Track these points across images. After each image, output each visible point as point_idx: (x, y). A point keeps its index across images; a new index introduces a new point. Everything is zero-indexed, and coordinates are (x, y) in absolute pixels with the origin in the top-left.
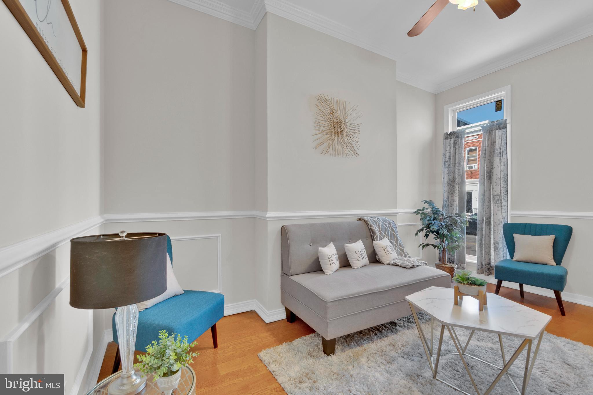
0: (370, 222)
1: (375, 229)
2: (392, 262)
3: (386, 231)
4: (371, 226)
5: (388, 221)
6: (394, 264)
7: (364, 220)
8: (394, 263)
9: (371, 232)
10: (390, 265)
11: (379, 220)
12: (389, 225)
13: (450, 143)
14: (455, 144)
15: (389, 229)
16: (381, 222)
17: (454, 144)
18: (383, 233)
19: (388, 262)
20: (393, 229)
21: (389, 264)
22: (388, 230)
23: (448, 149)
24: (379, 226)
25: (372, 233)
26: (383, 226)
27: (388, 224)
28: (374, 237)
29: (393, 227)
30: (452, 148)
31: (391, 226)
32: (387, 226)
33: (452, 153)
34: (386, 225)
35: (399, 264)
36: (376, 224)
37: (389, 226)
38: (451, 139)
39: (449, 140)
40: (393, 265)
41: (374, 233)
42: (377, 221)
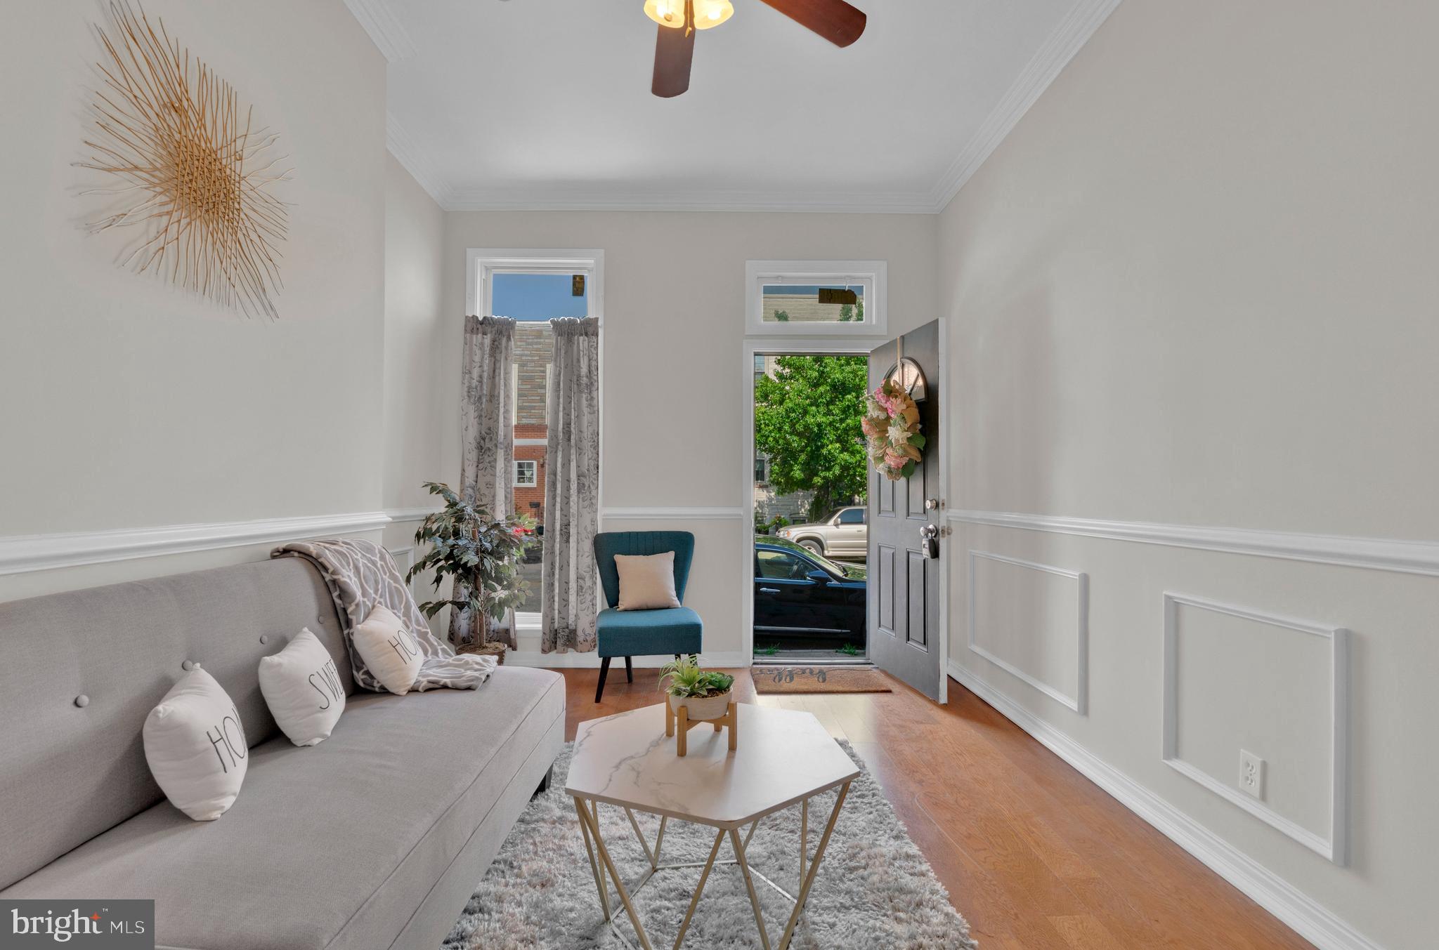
0: (331, 559)
1: (347, 580)
2: (424, 683)
3: (376, 582)
4: (333, 573)
5: (377, 551)
6: (431, 686)
7: (305, 555)
8: (429, 682)
9: (335, 594)
10: (417, 691)
11: (352, 550)
12: (383, 563)
13: (482, 344)
14: (495, 348)
15: (384, 576)
16: (359, 554)
17: (492, 348)
18: (372, 592)
19: (412, 683)
20: (393, 574)
21: (413, 690)
22: (382, 578)
23: (477, 359)
24: (357, 569)
25: (340, 597)
26: (368, 567)
27: (378, 560)
28: (345, 610)
29: (392, 566)
30: (486, 356)
31: (386, 564)
32: (379, 565)
33: (486, 368)
34: (374, 563)
35: (448, 682)
36: (349, 566)
37: (382, 565)
38: (484, 333)
39: (480, 335)
40: (428, 690)
41: (344, 594)
42: (347, 552)
